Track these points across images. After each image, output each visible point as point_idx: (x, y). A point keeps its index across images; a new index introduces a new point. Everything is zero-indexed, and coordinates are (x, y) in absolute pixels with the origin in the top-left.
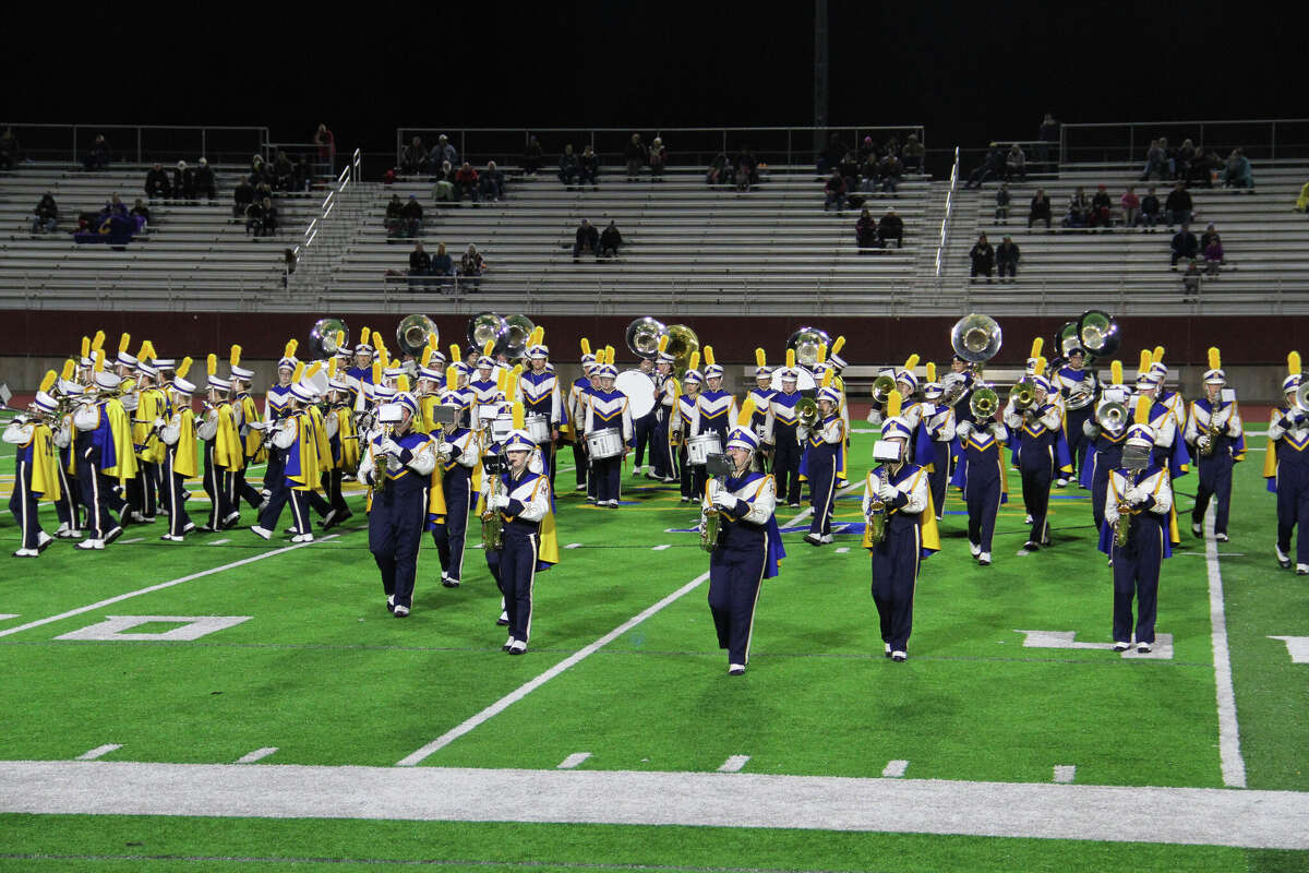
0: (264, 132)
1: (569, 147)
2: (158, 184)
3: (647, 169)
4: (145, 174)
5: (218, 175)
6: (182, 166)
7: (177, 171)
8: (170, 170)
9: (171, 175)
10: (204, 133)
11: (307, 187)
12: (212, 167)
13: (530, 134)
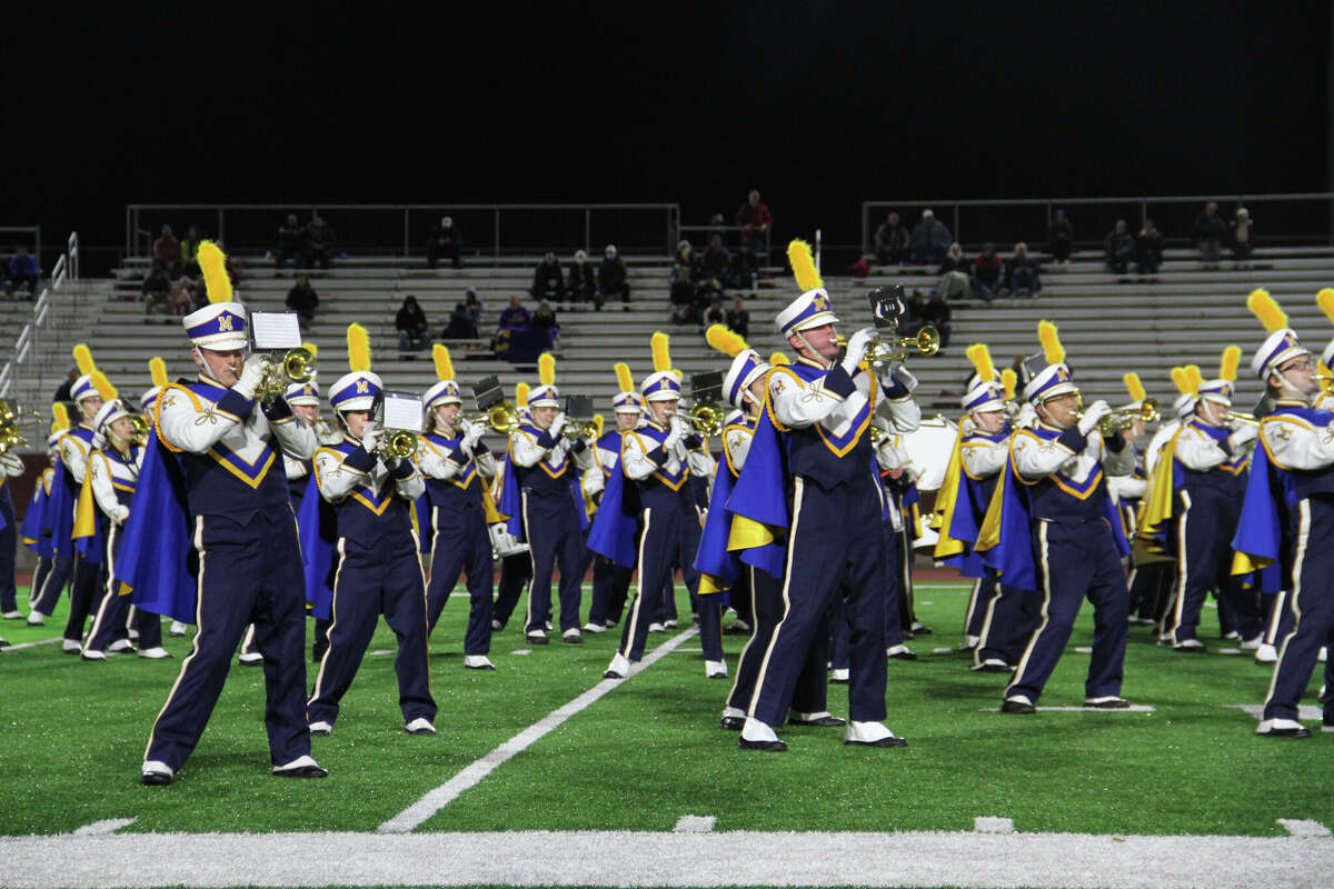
0: (674, 211)
1: (1121, 224)
2: (553, 283)
3: (1227, 252)
4: (532, 271)
5: (631, 271)
6: (581, 256)
7: (574, 266)
8: (566, 265)
9: (566, 272)
10: (588, 214)
11: (755, 284)
12: (626, 259)
13: (1057, 206)
